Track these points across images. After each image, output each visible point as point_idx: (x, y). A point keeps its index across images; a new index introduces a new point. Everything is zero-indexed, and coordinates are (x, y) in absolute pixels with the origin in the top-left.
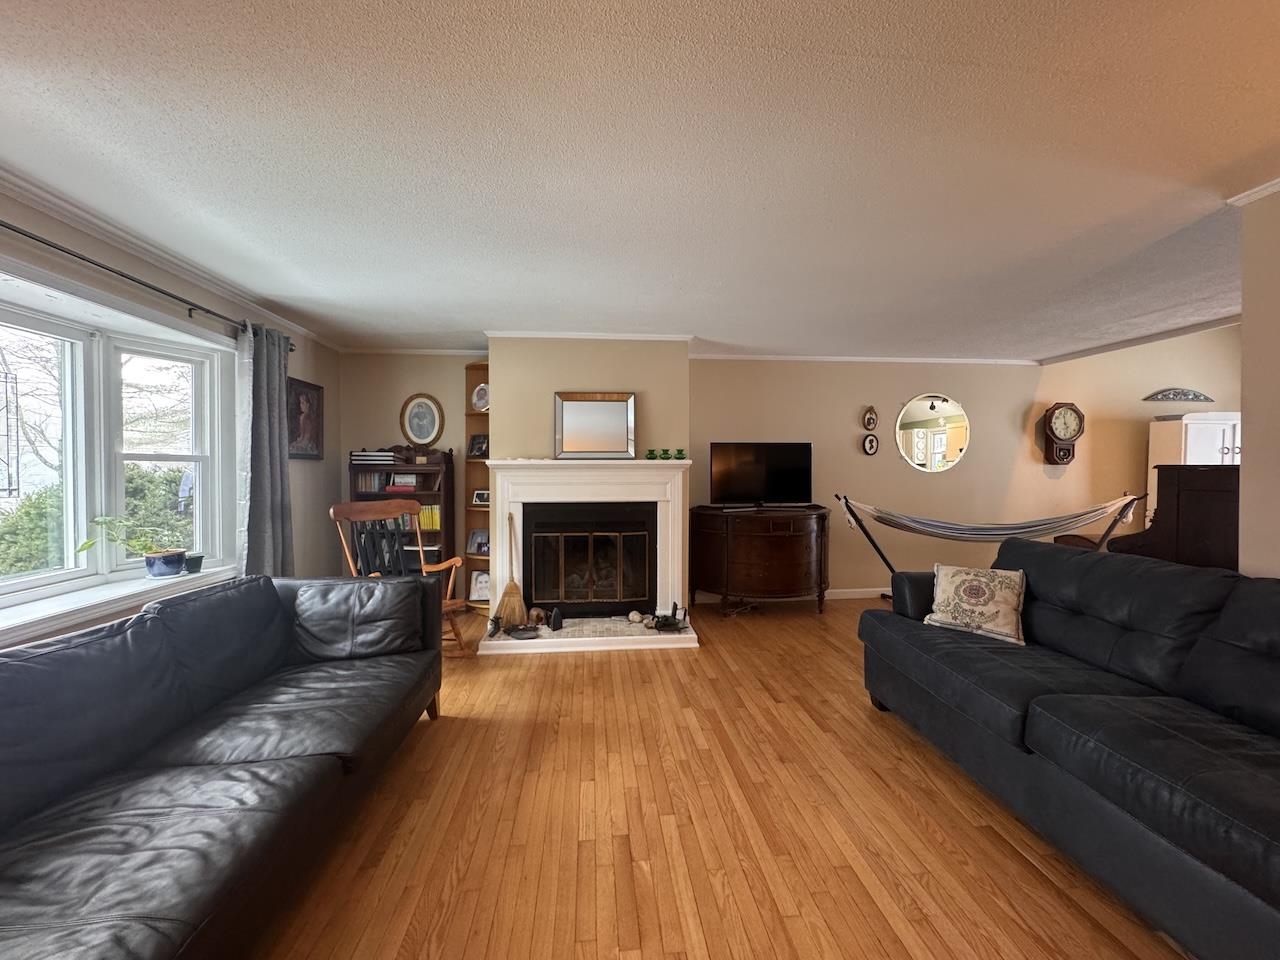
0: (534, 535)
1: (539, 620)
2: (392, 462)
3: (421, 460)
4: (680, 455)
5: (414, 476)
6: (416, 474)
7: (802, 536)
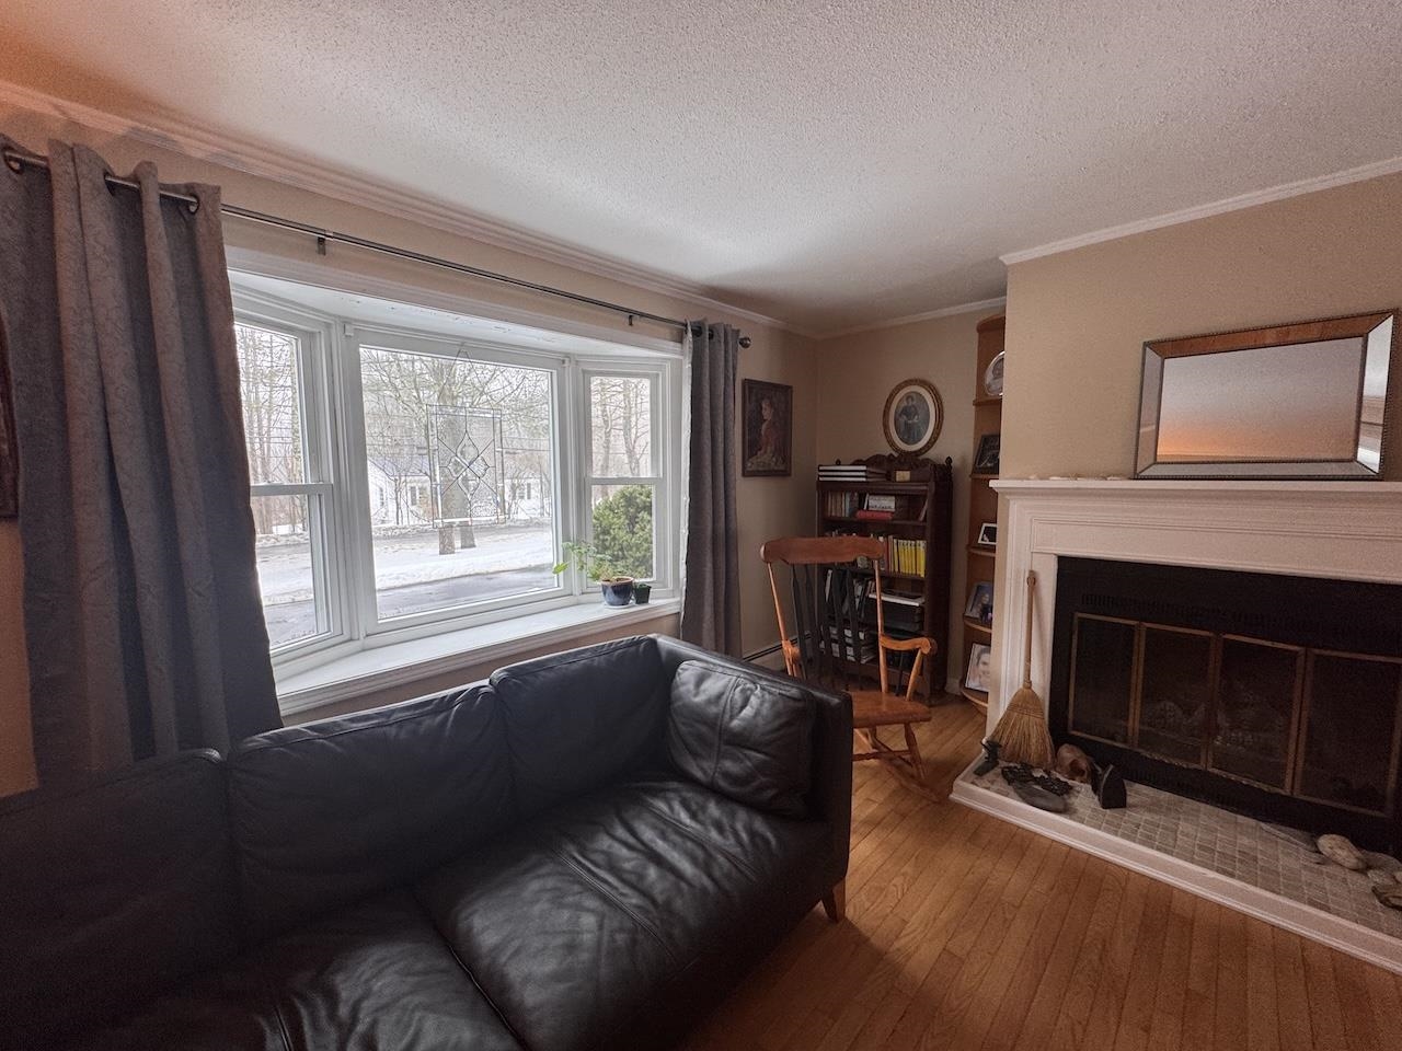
0: (1080, 615)
1: (1075, 771)
2: (864, 479)
3: (903, 475)
5: (893, 498)
6: (895, 495)
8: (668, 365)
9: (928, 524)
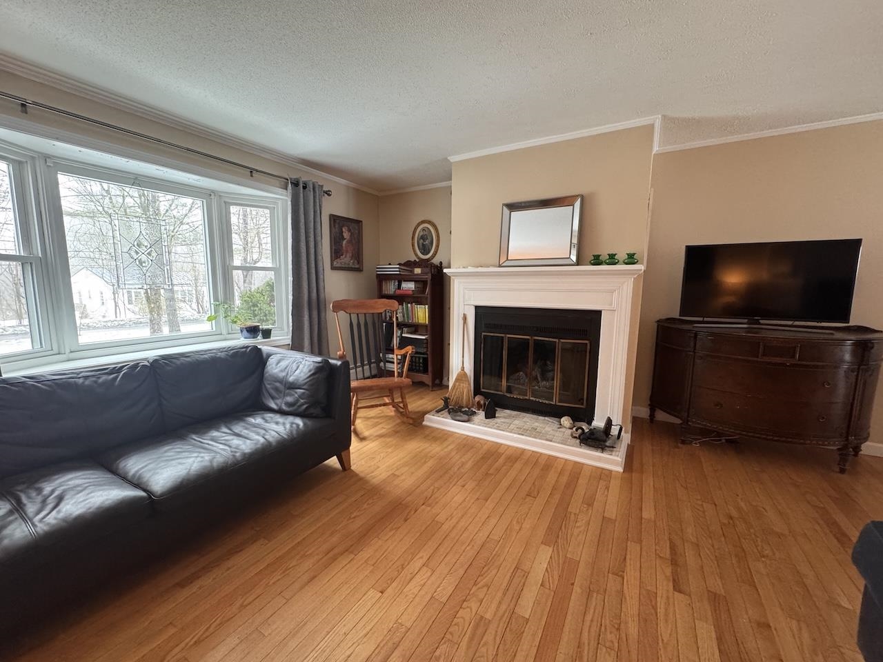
0: (483, 334)
1: (479, 406)
2: (398, 273)
3: (418, 271)
4: (631, 259)
5: (413, 283)
6: (415, 281)
8: (280, 203)
9: (429, 296)
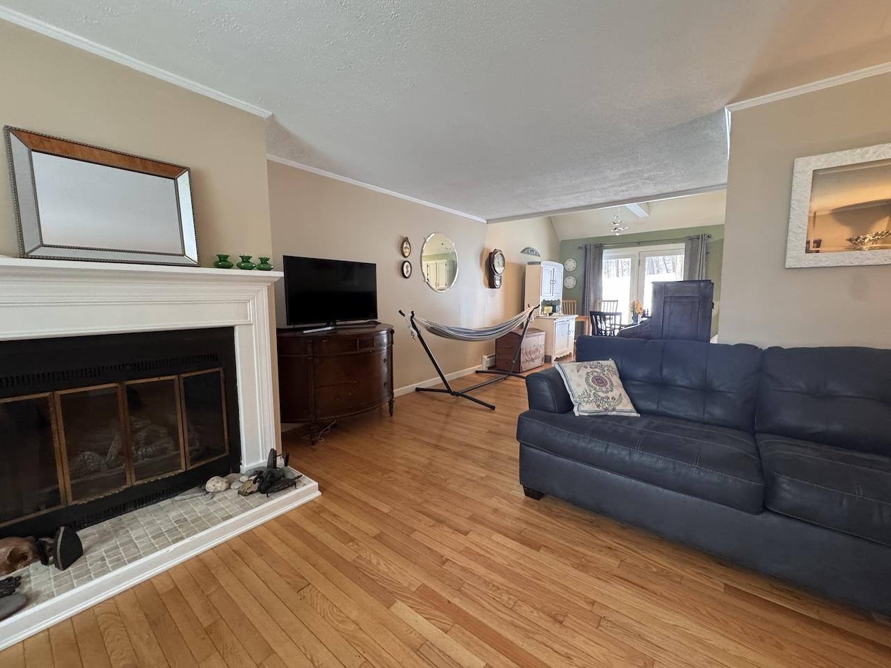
4: (264, 265)
7: (373, 352)
